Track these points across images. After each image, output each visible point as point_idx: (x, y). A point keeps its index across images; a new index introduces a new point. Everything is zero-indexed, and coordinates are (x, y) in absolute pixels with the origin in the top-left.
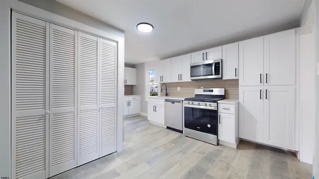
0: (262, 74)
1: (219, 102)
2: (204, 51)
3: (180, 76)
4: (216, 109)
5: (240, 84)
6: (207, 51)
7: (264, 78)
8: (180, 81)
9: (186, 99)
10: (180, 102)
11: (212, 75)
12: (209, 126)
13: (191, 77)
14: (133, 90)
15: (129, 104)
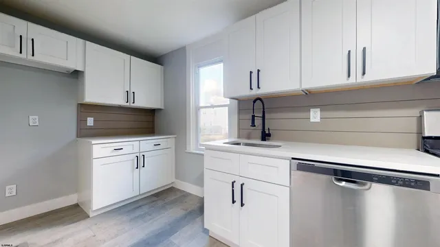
14: (153, 122)
15: (140, 162)
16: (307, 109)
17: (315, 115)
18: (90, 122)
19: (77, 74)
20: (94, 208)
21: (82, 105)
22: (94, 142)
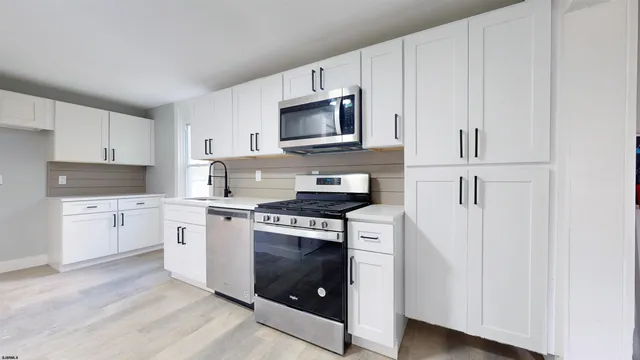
0: (464, 130)
1: (349, 215)
2: (315, 66)
3: (254, 139)
4: (341, 240)
5: (407, 162)
6: (322, 64)
7: (471, 143)
8: (256, 153)
9: (261, 206)
10: (245, 216)
11: (335, 134)
12: (322, 292)
13: (282, 139)
14: (144, 180)
15: (118, 220)
16: (253, 170)
17: (258, 175)
18: (62, 180)
19: (46, 134)
20: (65, 262)
21: (52, 163)
22: (63, 200)
